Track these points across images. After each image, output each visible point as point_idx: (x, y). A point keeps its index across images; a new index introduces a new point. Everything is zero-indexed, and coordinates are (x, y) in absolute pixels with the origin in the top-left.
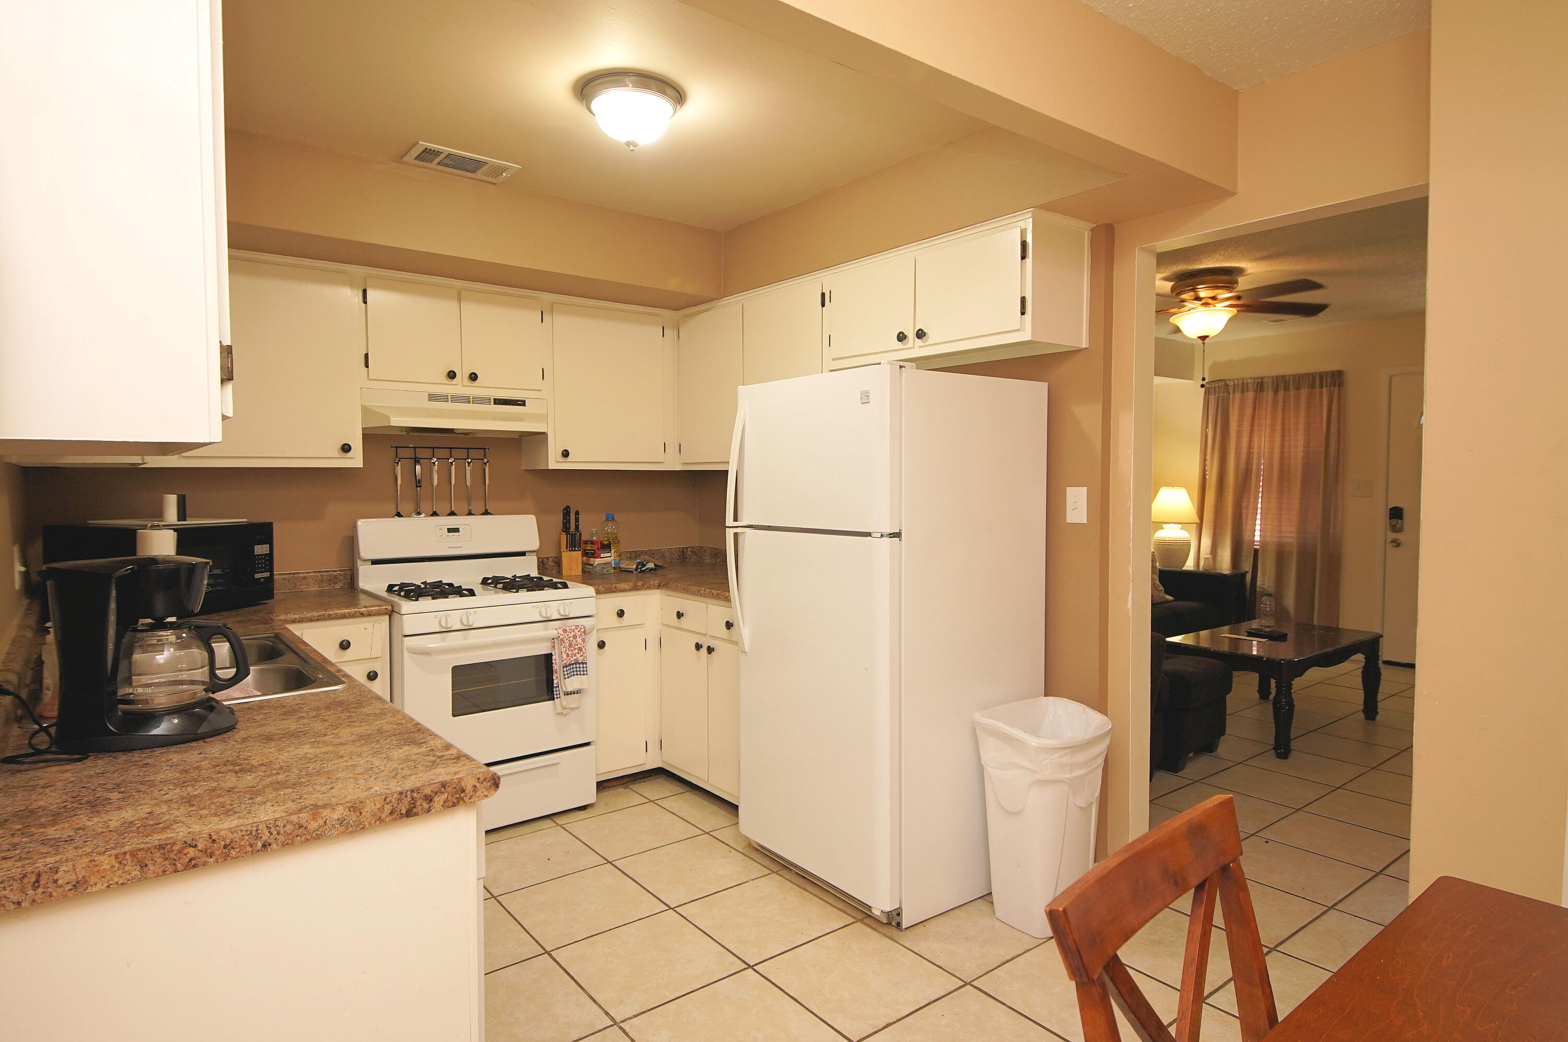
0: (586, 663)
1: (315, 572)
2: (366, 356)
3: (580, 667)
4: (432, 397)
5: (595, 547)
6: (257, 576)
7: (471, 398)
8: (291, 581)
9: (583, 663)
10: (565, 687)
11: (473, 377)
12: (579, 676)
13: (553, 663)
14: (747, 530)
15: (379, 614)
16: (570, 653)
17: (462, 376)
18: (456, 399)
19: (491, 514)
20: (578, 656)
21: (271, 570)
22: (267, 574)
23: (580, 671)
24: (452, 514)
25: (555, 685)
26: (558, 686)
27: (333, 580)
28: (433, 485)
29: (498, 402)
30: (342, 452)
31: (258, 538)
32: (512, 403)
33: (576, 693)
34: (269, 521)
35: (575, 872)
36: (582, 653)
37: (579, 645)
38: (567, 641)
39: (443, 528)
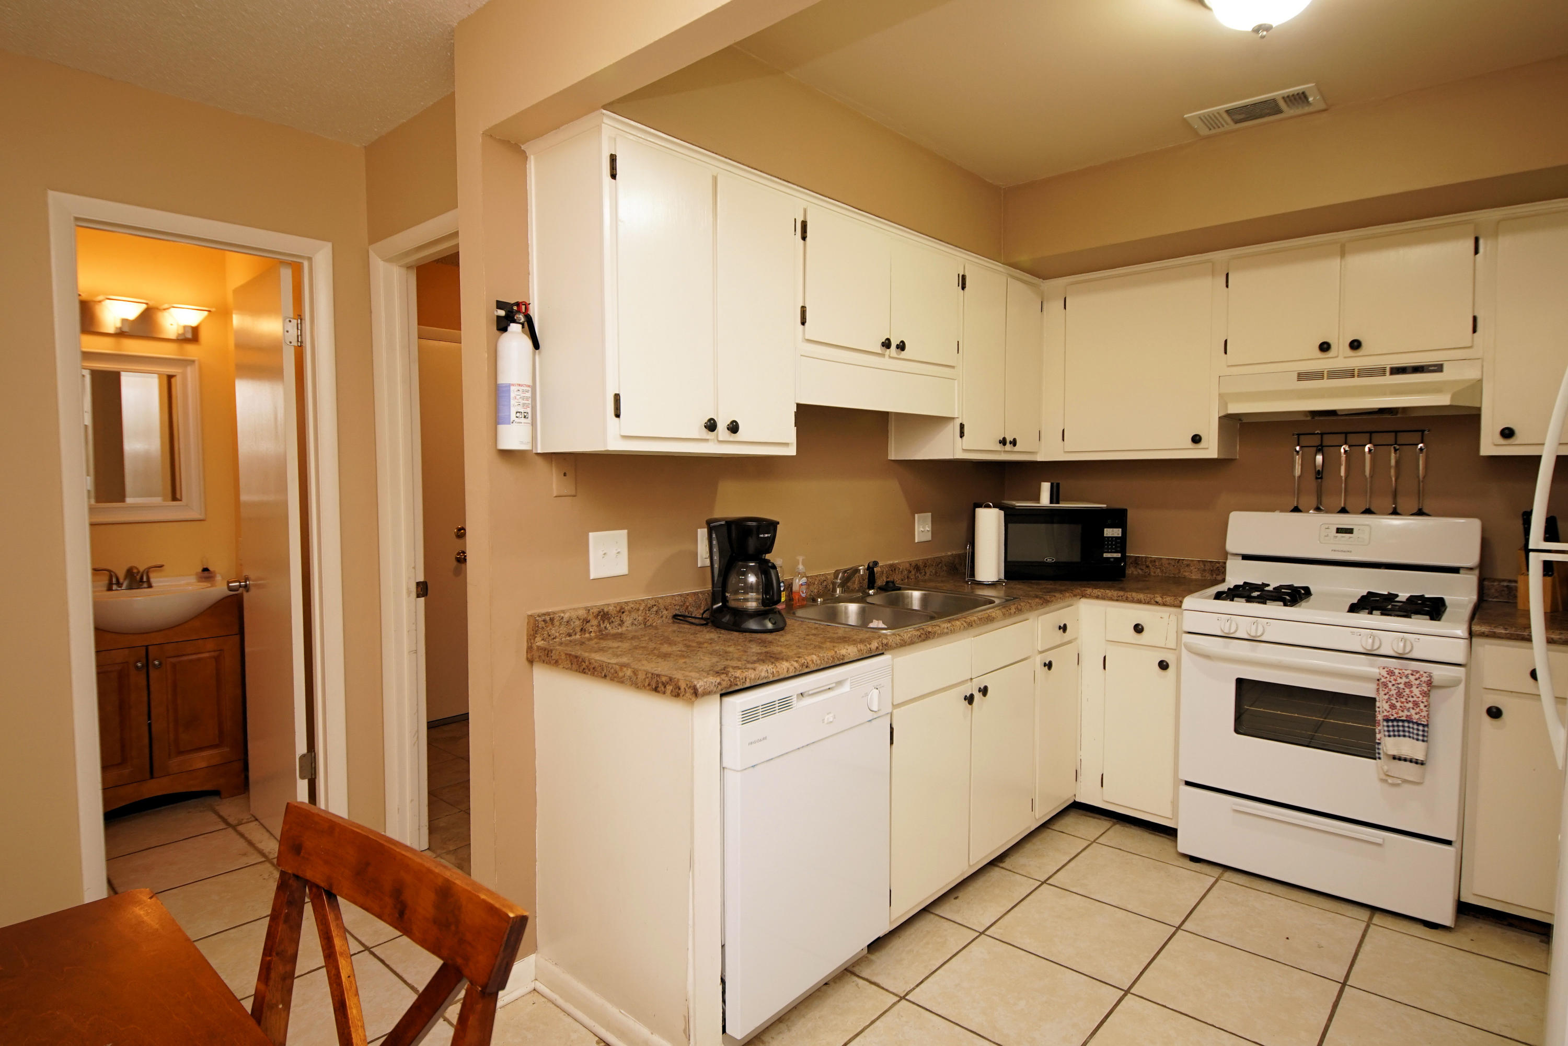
0: (1426, 726)
2: (1226, 342)
3: (1418, 729)
4: (1302, 376)
6: (1105, 555)
7: (1356, 370)
9: (1424, 726)
10: (1387, 747)
11: (1355, 345)
12: (1411, 740)
13: (1376, 711)
15: (1173, 605)
16: (1398, 705)
17: (1340, 346)
18: (1334, 374)
19: (1428, 515)
20: (1413, 712)
21: (1122, 552)
22: (1119, 555)
23: (1416, 733)
24: (1343, 511)
25: (1376, 741)
26: (1380, 744)
28: (1338, 477)
29: (1397, 370)
30: (1192, 443)
31: (1109, 522)
32: (1420, 369)
33: (1411, 761)
34: (1125, 507)
35: (1288, 965)
36: (1418, 710)
37: (1415, 699)
38: (1393, 688)
39: (1331, 526)
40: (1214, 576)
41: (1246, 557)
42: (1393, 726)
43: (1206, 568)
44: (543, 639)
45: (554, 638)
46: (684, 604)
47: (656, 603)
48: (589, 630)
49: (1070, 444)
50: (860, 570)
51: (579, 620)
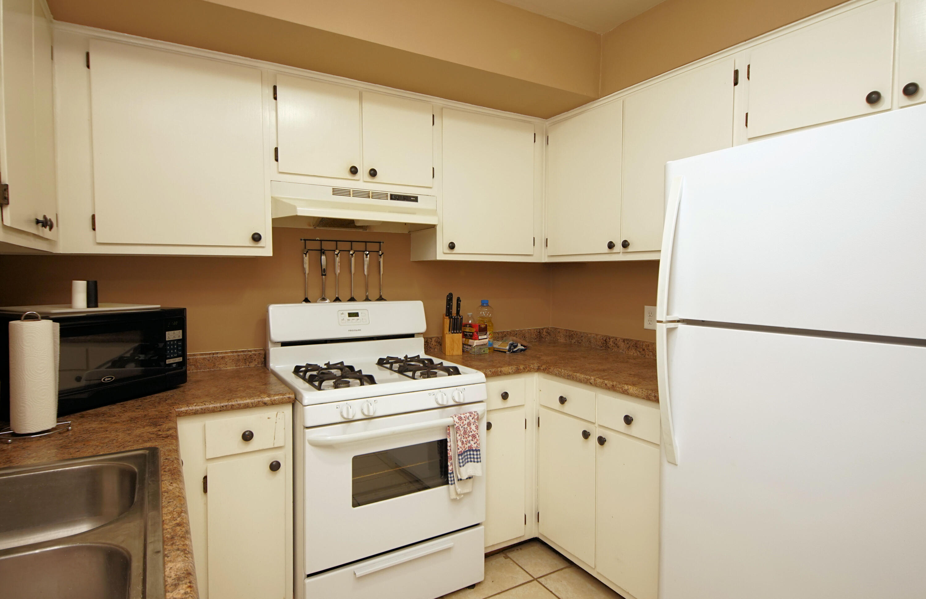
0: (479, 450)
1: (233, 352)
2: (276, 150)
3: (473, 455)
4: (336, 192)
5: (473, 330)
6: (168, 362)
7: (371, 193)
8: (210, 361)
9: (476, 450)
10: (460, 474)
11: (373, 173)
12: (473, 463)
13: (447, 450)
14: (680, 325)
15: (281, 403)
16: (464, 440)
17: (363, 172)
18: (359, 194)
19: (385, 300)
20: (472, 443)
21: (184, 354)
22: (180, 359)
23: (474, 458)
24: (352, 299)
25: (450, 472)
26: (453, 473)
27: (248, 359)
28: (336, 274)
29: (394, 197)
30: (252, 241)
31: (167, 324)
32: (406, 198)
34: (182, 307)
36: (475, 441)
37: (473, 433)
39: (344, 312)
40: (248, 364)
41: (284, 344)
42: (464, 457)
49: (102, 234)
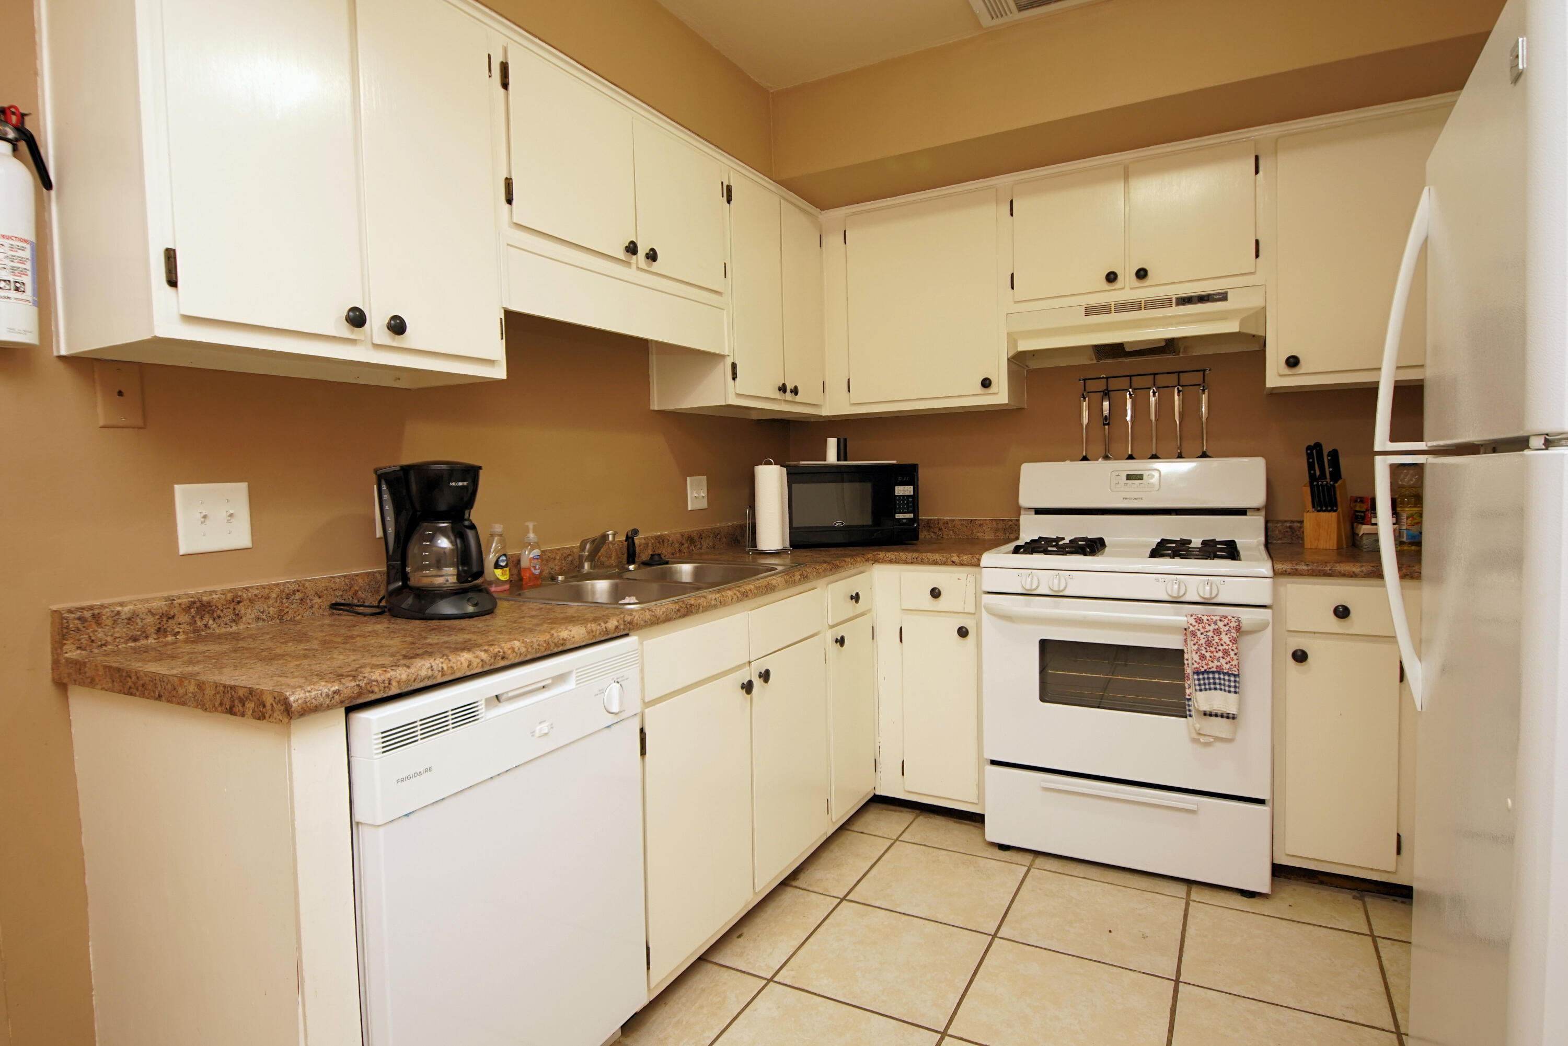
2: (1012, 276)
3: (1224, 679)
4: (1090, 311)
5: (1364, 507)
6: (898, 516)
7: (1143, 302)
9: (1235, 676)
10: (1197, 703)
11: (1142, 274)
12: (1226, 691)
13: (1184, 664)
15: (971, 564)
16: (1208, 655)
17: (1127, 276)
18: (1122, 307)
20: (1223, 661)
21: (915, 513)
22: (911, 516)
23: (1227, 684)
25: (1186, 697)
26: (1190, 699)
28: (1125, 423)
29: (1185, 301)
30: (982, 388)
31: (900, 479)
32: (1206, 298)
33: (1222, 716)
34: (915, 463)
35: (1115, 966)
36: (1228, 659)
37: (1225, 647)
38: (1202, 637)
39: (1120, 473)
40: (1007, 534)
41: (1039, 511)
42: (1204, 679)
43: (999, 527)
44: (79, 648)
45: (102, 645)
46: (350, 588)
47: (299, 588)
48: (173, 630)
49: (855, 396)
50: (608, 535)
51: (153, 615)
